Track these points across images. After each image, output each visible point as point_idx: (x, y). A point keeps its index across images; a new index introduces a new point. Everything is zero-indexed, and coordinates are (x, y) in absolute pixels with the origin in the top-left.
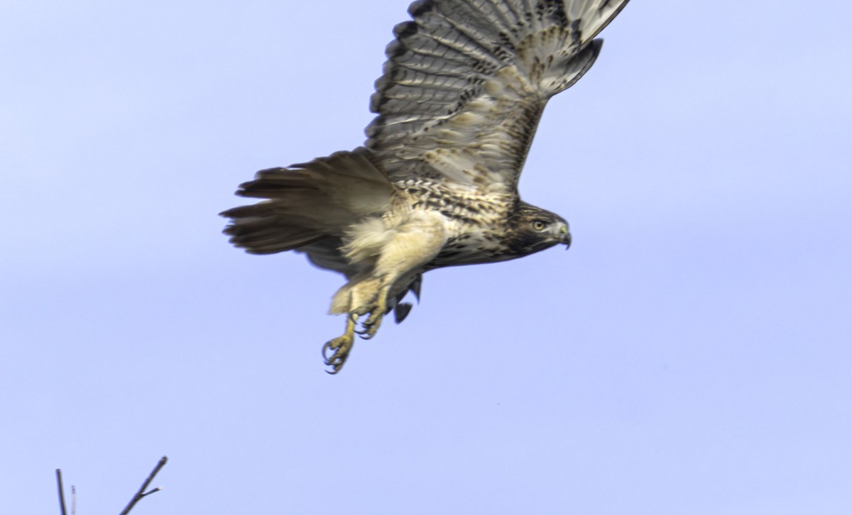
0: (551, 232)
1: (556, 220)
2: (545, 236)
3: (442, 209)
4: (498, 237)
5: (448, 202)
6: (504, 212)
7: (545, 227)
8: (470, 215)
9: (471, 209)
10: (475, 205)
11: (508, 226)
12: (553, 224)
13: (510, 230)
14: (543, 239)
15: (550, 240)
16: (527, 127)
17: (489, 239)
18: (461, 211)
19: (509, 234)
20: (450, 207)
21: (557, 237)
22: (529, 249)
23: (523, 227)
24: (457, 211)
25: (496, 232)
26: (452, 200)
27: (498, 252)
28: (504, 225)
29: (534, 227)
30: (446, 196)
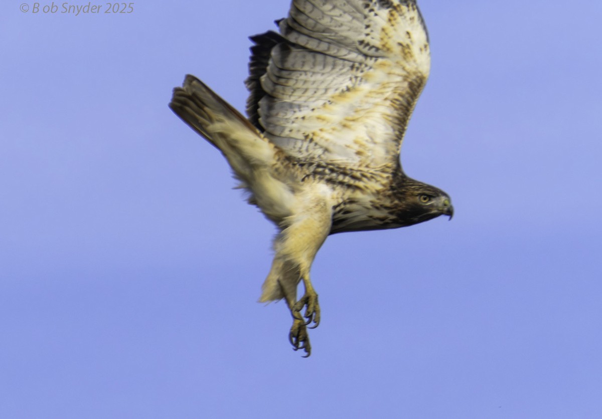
0: (435, 204)
1: (440, 194)
2: (431, 208)
3: (327, 177)
4: (386, 208)
5: (332, 171)
6: (386, 183)
7: (430, 200)
8: (352, 182)
9: (354, 177)
10: (358, 174)
11: (392, 197)
12: (437, 198)
13: (396, 202)
14: (428, 210)
15: (434, 211)
16: (410, 99)
17: (377, 208)
18: (344, 178)
19: (396, 205)
20: (334, 175)
21: (440, 209)
22: (416, 219)
23: (410, 200)
24: (341, 178)
25: (382, 202)
26: (336, 169)
27: (387, 221)
28: (389, 196)
29: (420, 200)
30: (331, 167)
